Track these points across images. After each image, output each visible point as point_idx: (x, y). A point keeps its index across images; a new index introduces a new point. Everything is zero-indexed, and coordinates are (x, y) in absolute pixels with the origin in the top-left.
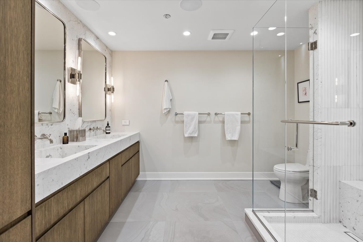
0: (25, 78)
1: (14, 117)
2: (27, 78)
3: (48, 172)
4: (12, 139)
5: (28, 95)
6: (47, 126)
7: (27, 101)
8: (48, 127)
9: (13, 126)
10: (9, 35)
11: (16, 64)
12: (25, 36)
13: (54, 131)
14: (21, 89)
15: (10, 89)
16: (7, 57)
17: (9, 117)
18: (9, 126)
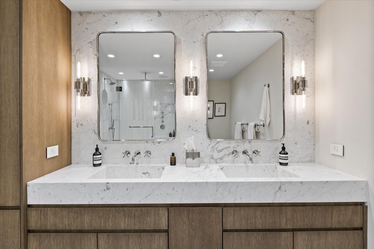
0: (15, 115)
1: (7, 142)
2: (16, 115)
3: (44, 185)
4: (5, 155)
5: (17, 127)
6: (153, 144)
7: (16, 131)
8: (155, 145)
9: (6, 147)
10: (4, 91)
11: (8, 108)
12: (15, 87)
13: (163, 149)
14: (12, 123)
15: (4, 124)
16: (2, 106)
17: (4, 141)
18: (4, 147)
